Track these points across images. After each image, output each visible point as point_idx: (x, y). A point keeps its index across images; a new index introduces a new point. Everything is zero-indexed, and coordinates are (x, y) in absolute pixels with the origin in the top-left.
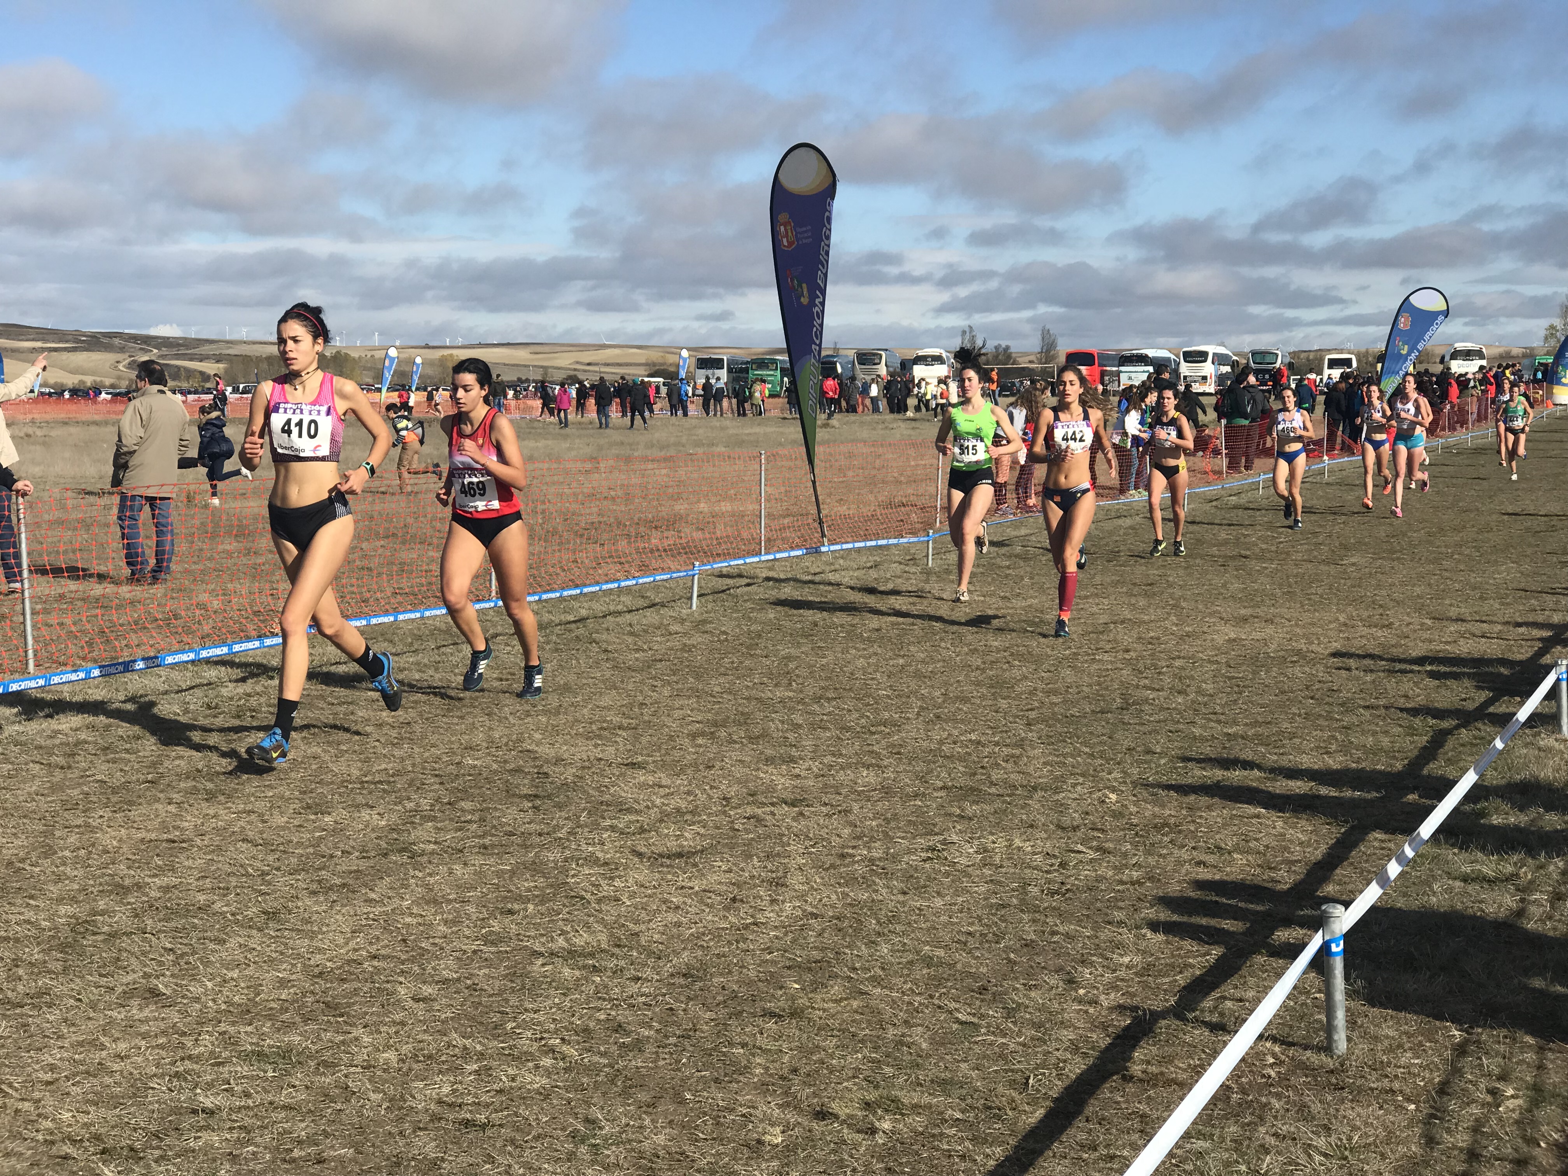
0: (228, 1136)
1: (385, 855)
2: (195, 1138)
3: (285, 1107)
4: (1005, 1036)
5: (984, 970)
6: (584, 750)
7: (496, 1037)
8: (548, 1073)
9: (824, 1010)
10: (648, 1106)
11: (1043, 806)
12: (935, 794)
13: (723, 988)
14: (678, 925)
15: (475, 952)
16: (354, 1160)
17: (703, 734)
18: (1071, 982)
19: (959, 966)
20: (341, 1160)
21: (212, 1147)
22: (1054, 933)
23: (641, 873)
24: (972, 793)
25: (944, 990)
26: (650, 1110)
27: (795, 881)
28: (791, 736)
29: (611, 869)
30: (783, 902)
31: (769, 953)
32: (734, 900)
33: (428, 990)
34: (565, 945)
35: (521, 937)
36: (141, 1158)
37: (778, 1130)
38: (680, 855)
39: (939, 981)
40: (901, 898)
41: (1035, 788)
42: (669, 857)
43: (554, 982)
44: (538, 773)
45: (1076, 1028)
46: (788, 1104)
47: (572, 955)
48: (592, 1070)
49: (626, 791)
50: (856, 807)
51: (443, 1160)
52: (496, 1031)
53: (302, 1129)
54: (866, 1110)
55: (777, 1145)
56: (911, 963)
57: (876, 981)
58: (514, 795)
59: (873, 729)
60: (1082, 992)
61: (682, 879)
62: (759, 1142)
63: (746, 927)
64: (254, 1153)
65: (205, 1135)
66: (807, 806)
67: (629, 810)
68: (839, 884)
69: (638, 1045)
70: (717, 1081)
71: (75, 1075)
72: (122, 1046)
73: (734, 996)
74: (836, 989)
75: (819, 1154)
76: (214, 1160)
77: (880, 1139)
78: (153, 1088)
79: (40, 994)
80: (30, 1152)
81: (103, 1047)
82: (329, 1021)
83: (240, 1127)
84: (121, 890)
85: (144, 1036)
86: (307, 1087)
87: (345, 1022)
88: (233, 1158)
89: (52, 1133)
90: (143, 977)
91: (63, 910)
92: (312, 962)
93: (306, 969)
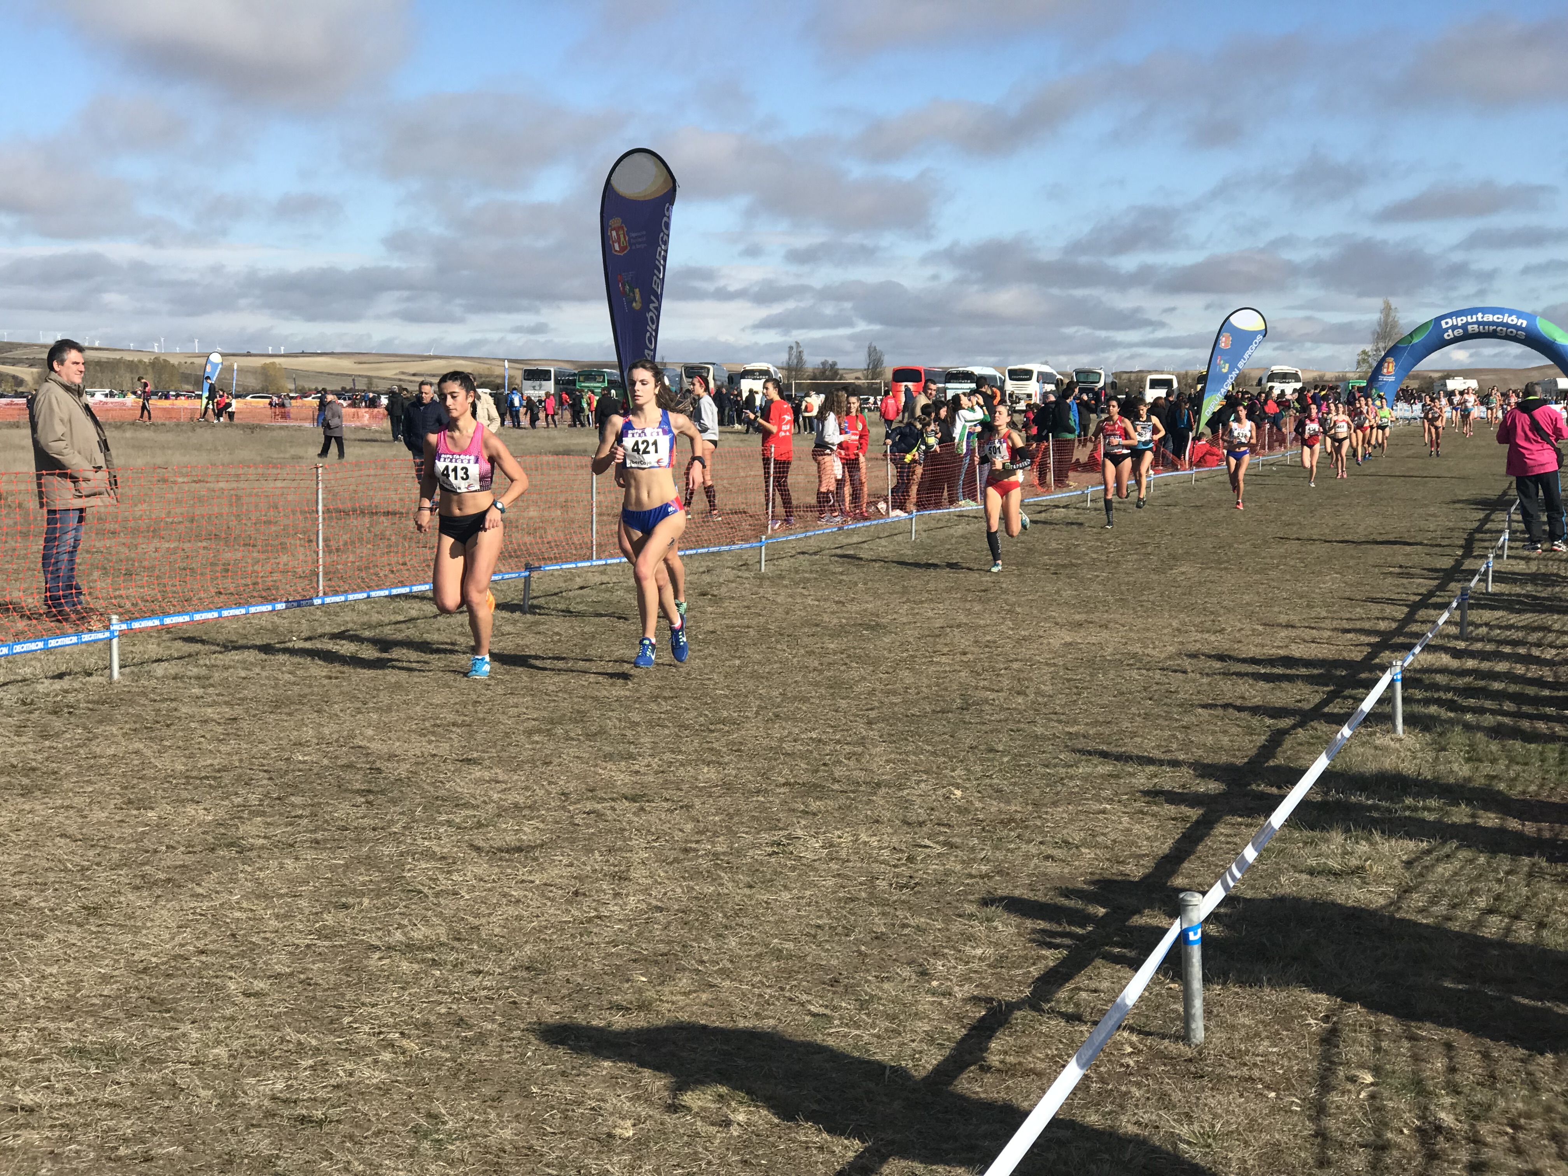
0: (50, 1135)
1: (213, 850)
2: (15, 1136)
3: (108, 1105)
4: (858, 1027)
5: (834, 962)
6: (420, 746)
7: (332, 1032)
8: (388, 1068)
9: (673, 1003)
10: (493, 1100)
11: (887, 802)
12: (778, 790)
13: (568, 981)
14: (519, 918)
15: (308, 946)
16: (182, 1158)
17: (539, 731)
18: (924, 974)
19: (809, 959)
20: (169, 1158)
21: (32, 1145)
22: (904, 926)
23: (481, 867)
24: (815, 789)
25: (795, 983)
26: (495, 1104)
27: (638, 873)
28: (629, 733)
29: (448, 863)
30: (627, 895)
31: (614, 946)
32: (576, 893)
33: (259, 985)
34: (403, 939)
35: (357, 931)
37: (629, 1123)
38: (519, 849)
39: (790, 974)
40: (747, 891)
41: (879, 785)
42: (507, 852)
43: (392, 976)
44: (371, 769)
45: (931, 1020)
46: (639, 1097)
47: (410, 948)
48: (434, 1064)
49: (461, 786)
50: (697, 802)
51: (278, 1157)
52: (332, 1025)
53: (128, 1127)
54: (719, 1102)
55: (628, 1139)
56: (760, 955)
57: (724, 973)
58: (346, 790)
59: (712, 727)
60: (935, 983)
61: (522, 873)
62: (610, 1135)
63: (590, 920)
64: (77, 1152)
65: (25, 1134)
66: (648, 801)
67: (466, 805)
68: (683, 877)
69: (481, 1039)
70: (563, 1074)
73: (579, 989)
74: (684, 982)
75: (672, 1147)
76: (35, 1159)
77: (735, 1131)
82: (154, 1017)
83: (62, 1125)
86: (132, 1084)
87: (172, 1018)
88: (54, 1156)
92: (136, 958)
93: (129, 964)
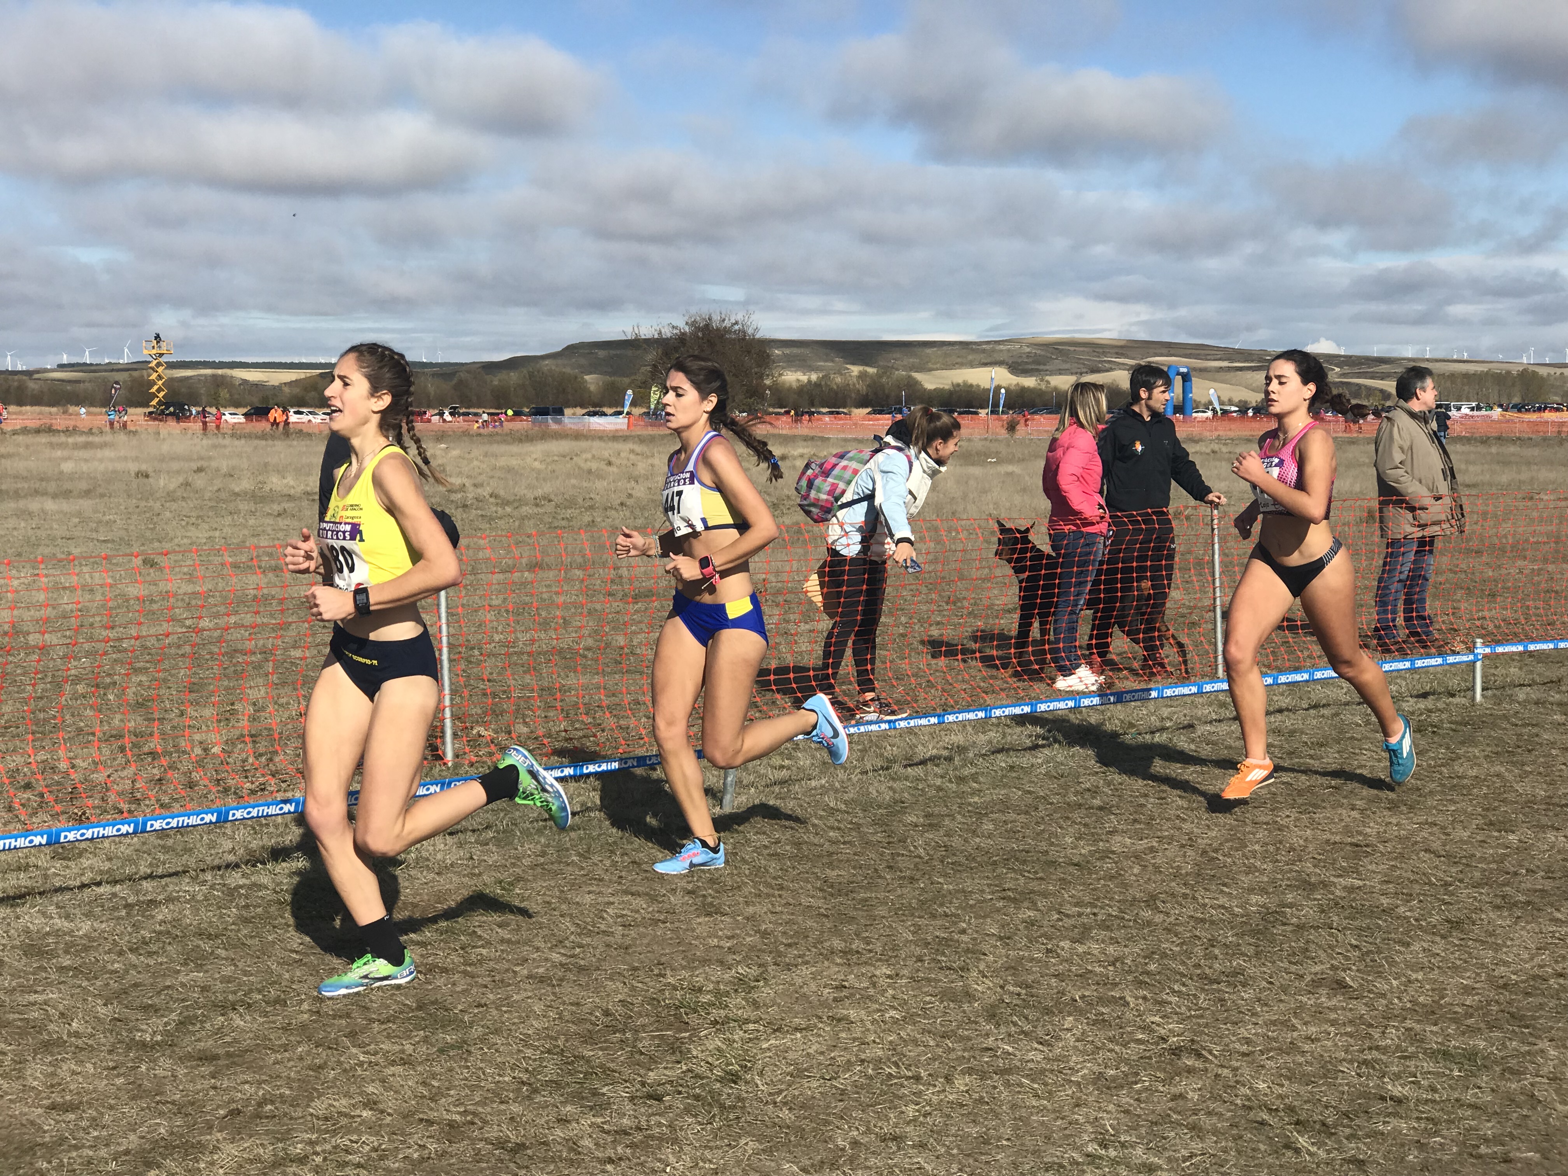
0: (1416, 1125)
2: (1384, 1122)
3: (1470, 1106)
16: (1540, 1164)
20: (1528, 1163)
21: (1400, 1132)
36: (1333, 1134)
53: (1489, 1129)
64: (1441, 1144)
65: (1394, 1122)
71: (1271, 1050)
72: (1313, 1030)
76: (1403, 1145)
78: (1343, 1072)
79: (1236, 974)
80: (1229, 1114)
81: (1294, 1028)
82: (1513, 1031)
83: (1427, 1119)
84: (1307, 886)
85: (1333, 1023)
86: (1493, 1090)
87: (1530, 1033)
88: (1420, 1145)
89: (1249, 1099)
90: (1331, 969)
91: (1254, 898)
92: (1496, 973)
93: (1491, 979)
